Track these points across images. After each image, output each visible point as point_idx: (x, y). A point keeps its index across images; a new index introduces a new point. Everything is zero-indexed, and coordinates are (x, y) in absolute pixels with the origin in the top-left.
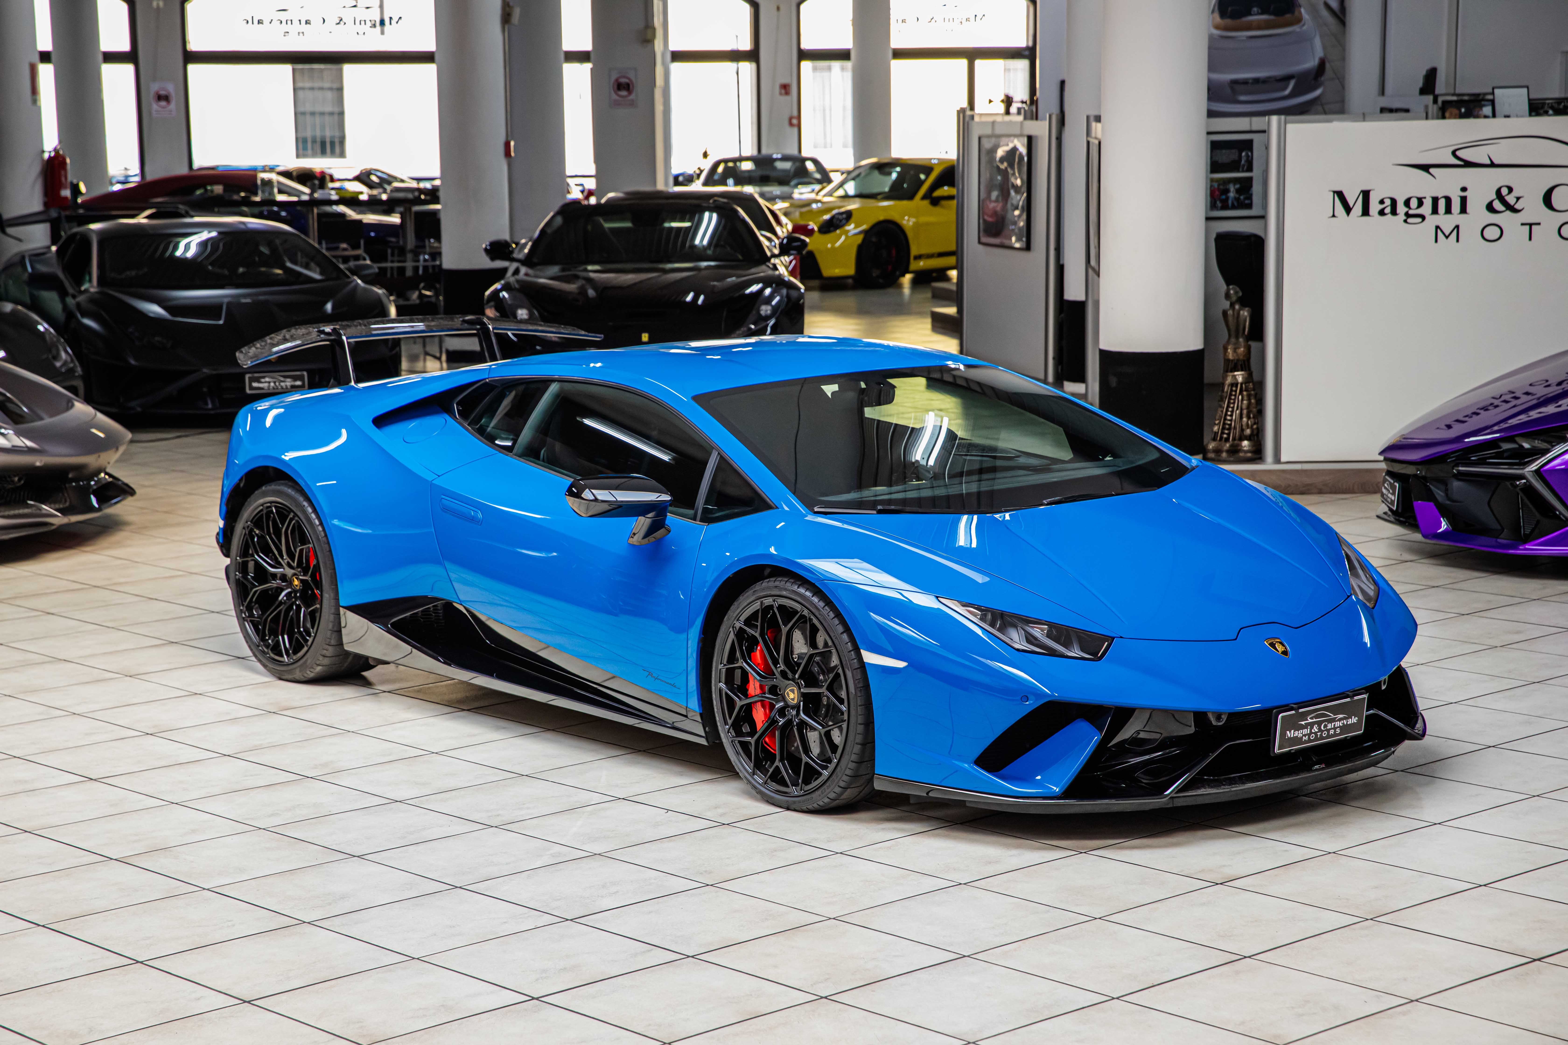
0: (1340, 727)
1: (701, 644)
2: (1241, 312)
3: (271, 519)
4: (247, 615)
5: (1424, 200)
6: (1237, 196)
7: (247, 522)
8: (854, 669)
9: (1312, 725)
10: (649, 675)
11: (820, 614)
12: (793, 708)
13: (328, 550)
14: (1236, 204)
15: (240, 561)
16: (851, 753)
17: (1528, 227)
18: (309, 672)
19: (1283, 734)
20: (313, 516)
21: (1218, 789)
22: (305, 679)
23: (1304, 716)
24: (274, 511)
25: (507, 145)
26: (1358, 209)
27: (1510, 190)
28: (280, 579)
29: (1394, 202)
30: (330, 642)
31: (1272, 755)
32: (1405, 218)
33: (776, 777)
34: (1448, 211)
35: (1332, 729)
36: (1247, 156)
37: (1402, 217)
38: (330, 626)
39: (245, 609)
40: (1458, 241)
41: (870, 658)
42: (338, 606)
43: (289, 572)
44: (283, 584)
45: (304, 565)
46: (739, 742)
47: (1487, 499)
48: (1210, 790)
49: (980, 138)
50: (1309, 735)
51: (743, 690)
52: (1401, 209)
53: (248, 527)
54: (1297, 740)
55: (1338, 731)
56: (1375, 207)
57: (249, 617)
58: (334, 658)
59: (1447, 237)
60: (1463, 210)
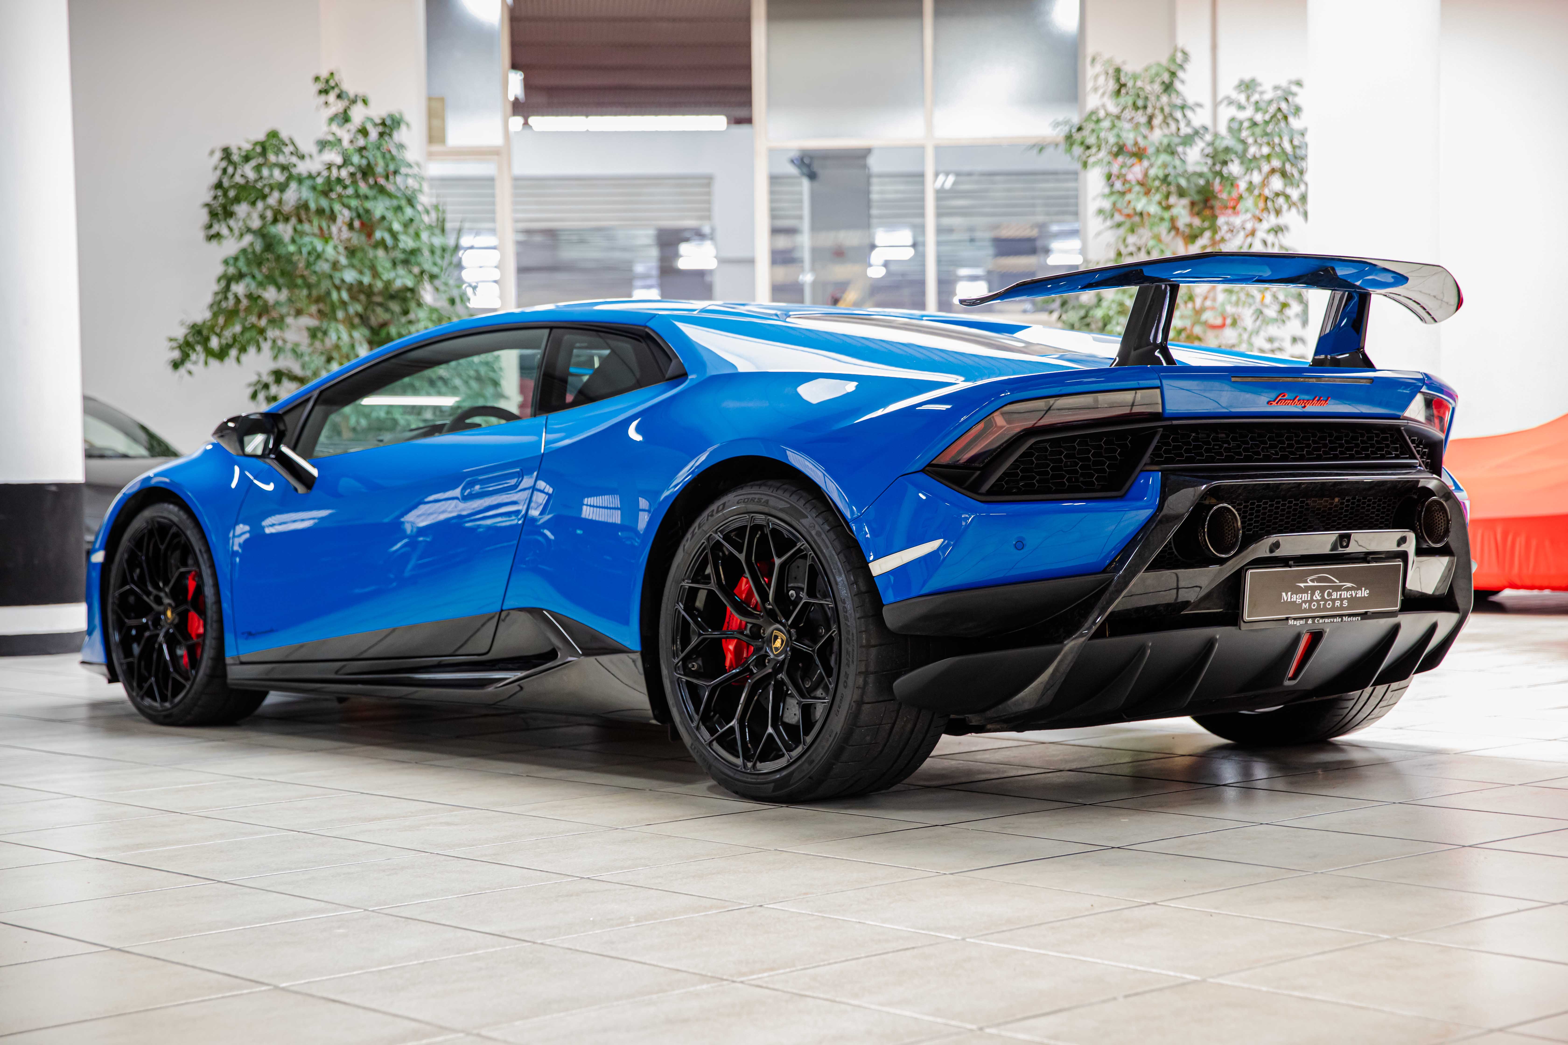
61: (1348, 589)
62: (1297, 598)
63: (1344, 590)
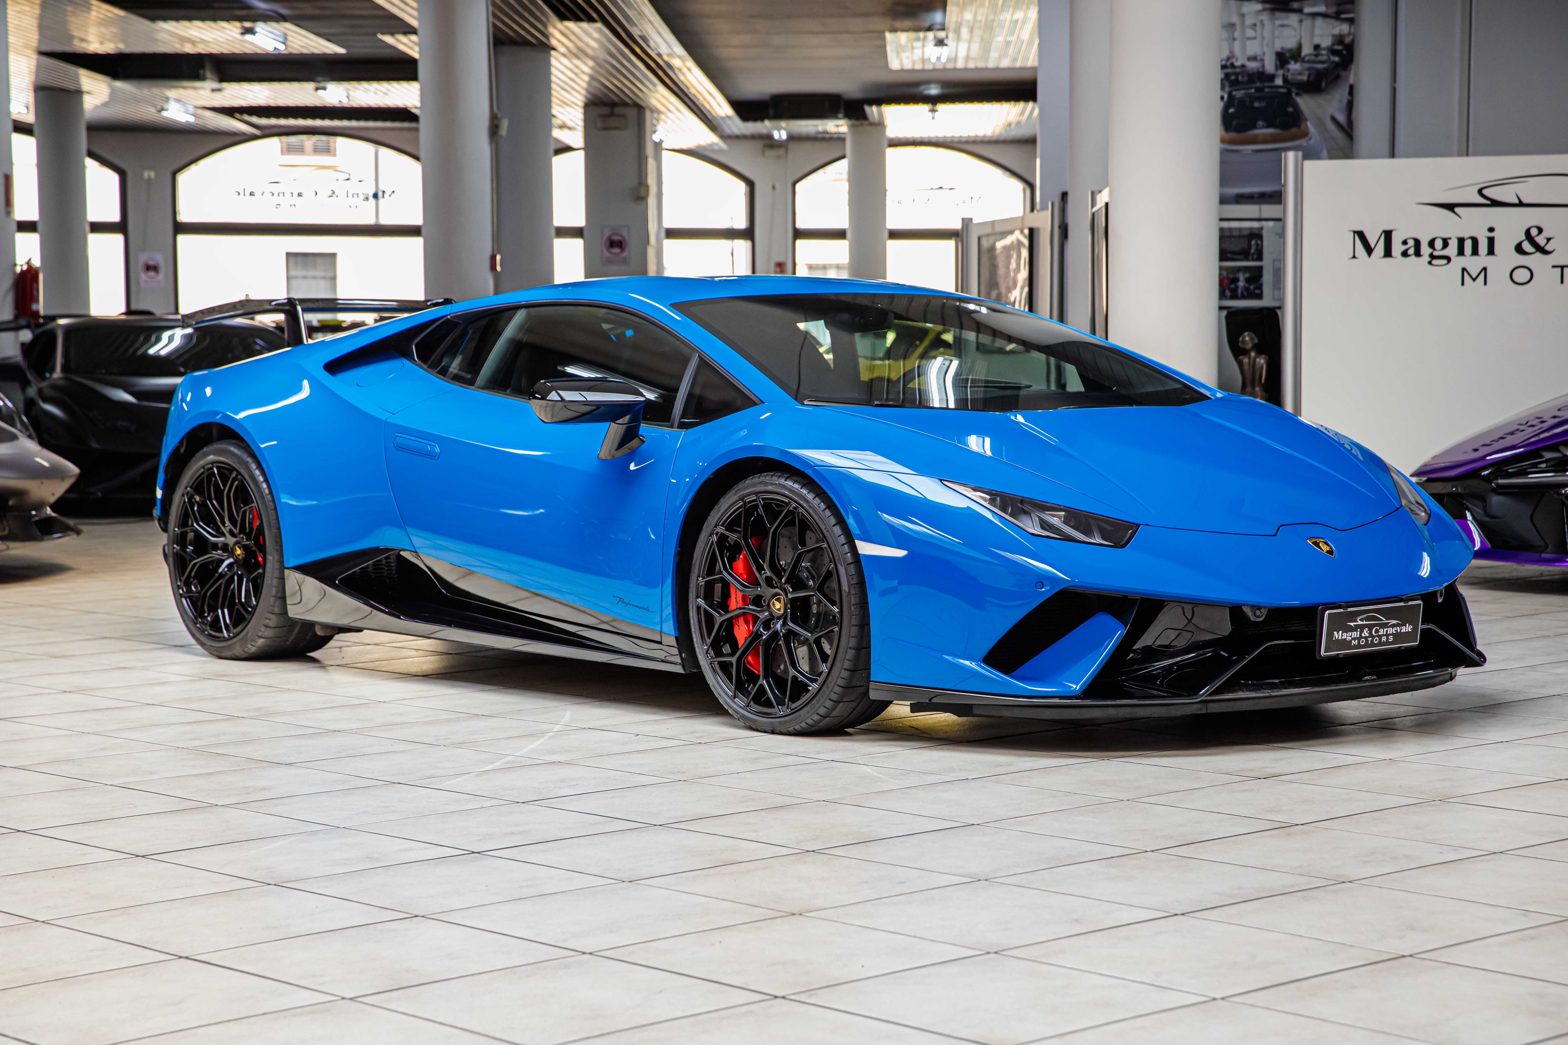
0: (1393, 634)
1: (677, 559)
2: (1258, 360)
3: (213, 482)
4: (185, 590)
5: (1449, 241)
6: (1247, 285)
7: (186, 488)
8: (848, 564)
9: (1362, 628)
10: (620, 601)
11: (810, 507)
12: (779, 618)
13: (273, 507)
14: (1245, 293)
15: (179, 532)
16: (844, 660)
17: (1559, 270)
18: (250, 646)
19: (1330, 635)
20: (257, 472)
21: (1258, 693)
22: (245, 655)
23: (1353, 616)
24: (216, 472)
25: (493, 258)
26: (1380, 250)
27: (1540, 230)
28: (221, 549)
29: (1417, 243)
30: (273, 610)
31: (1318, 658)
32: (1429, 259)
33: (760, 699)
34: (1475, 252)
35: (1384, 635)
36: (1257, 244)
37: (1426, 258)
38: (274, 591)
39: (182, 584)
40: (1485, 283)
41: (865, 548)
42: (282, 568)
43: (231, 541)
44: (224, 554)
45: (248, 530)
46: (719, 663)
47: (1530, 514)
48: (1248, 693)
49: (979, 239)
50: (1359, 639)
51: (724, 606)
52: (1425, 250)
53: (188, 493)
54: (1345, 644)
55: (1391, 639)
56: (1397, 248)
57: (187, 592)
58: (278, 629)
59: (1474, 280)
60: (1491, 251)
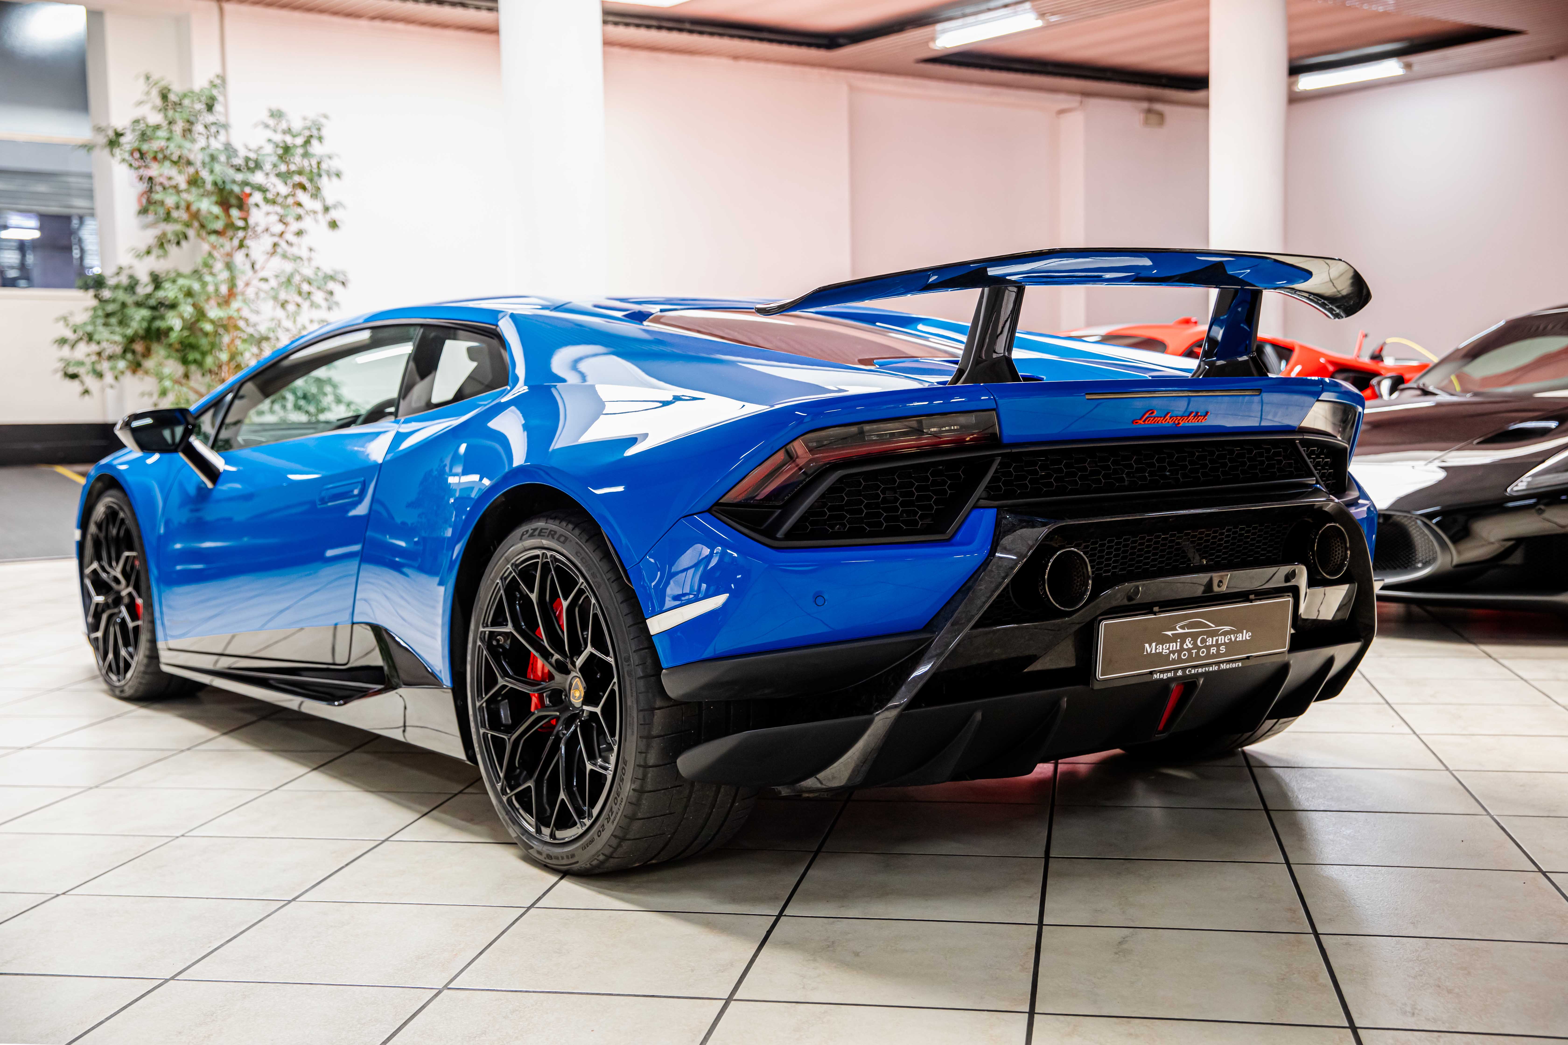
61: (1225, 633)
62: (1163, 649)
63: (1221, 635)
